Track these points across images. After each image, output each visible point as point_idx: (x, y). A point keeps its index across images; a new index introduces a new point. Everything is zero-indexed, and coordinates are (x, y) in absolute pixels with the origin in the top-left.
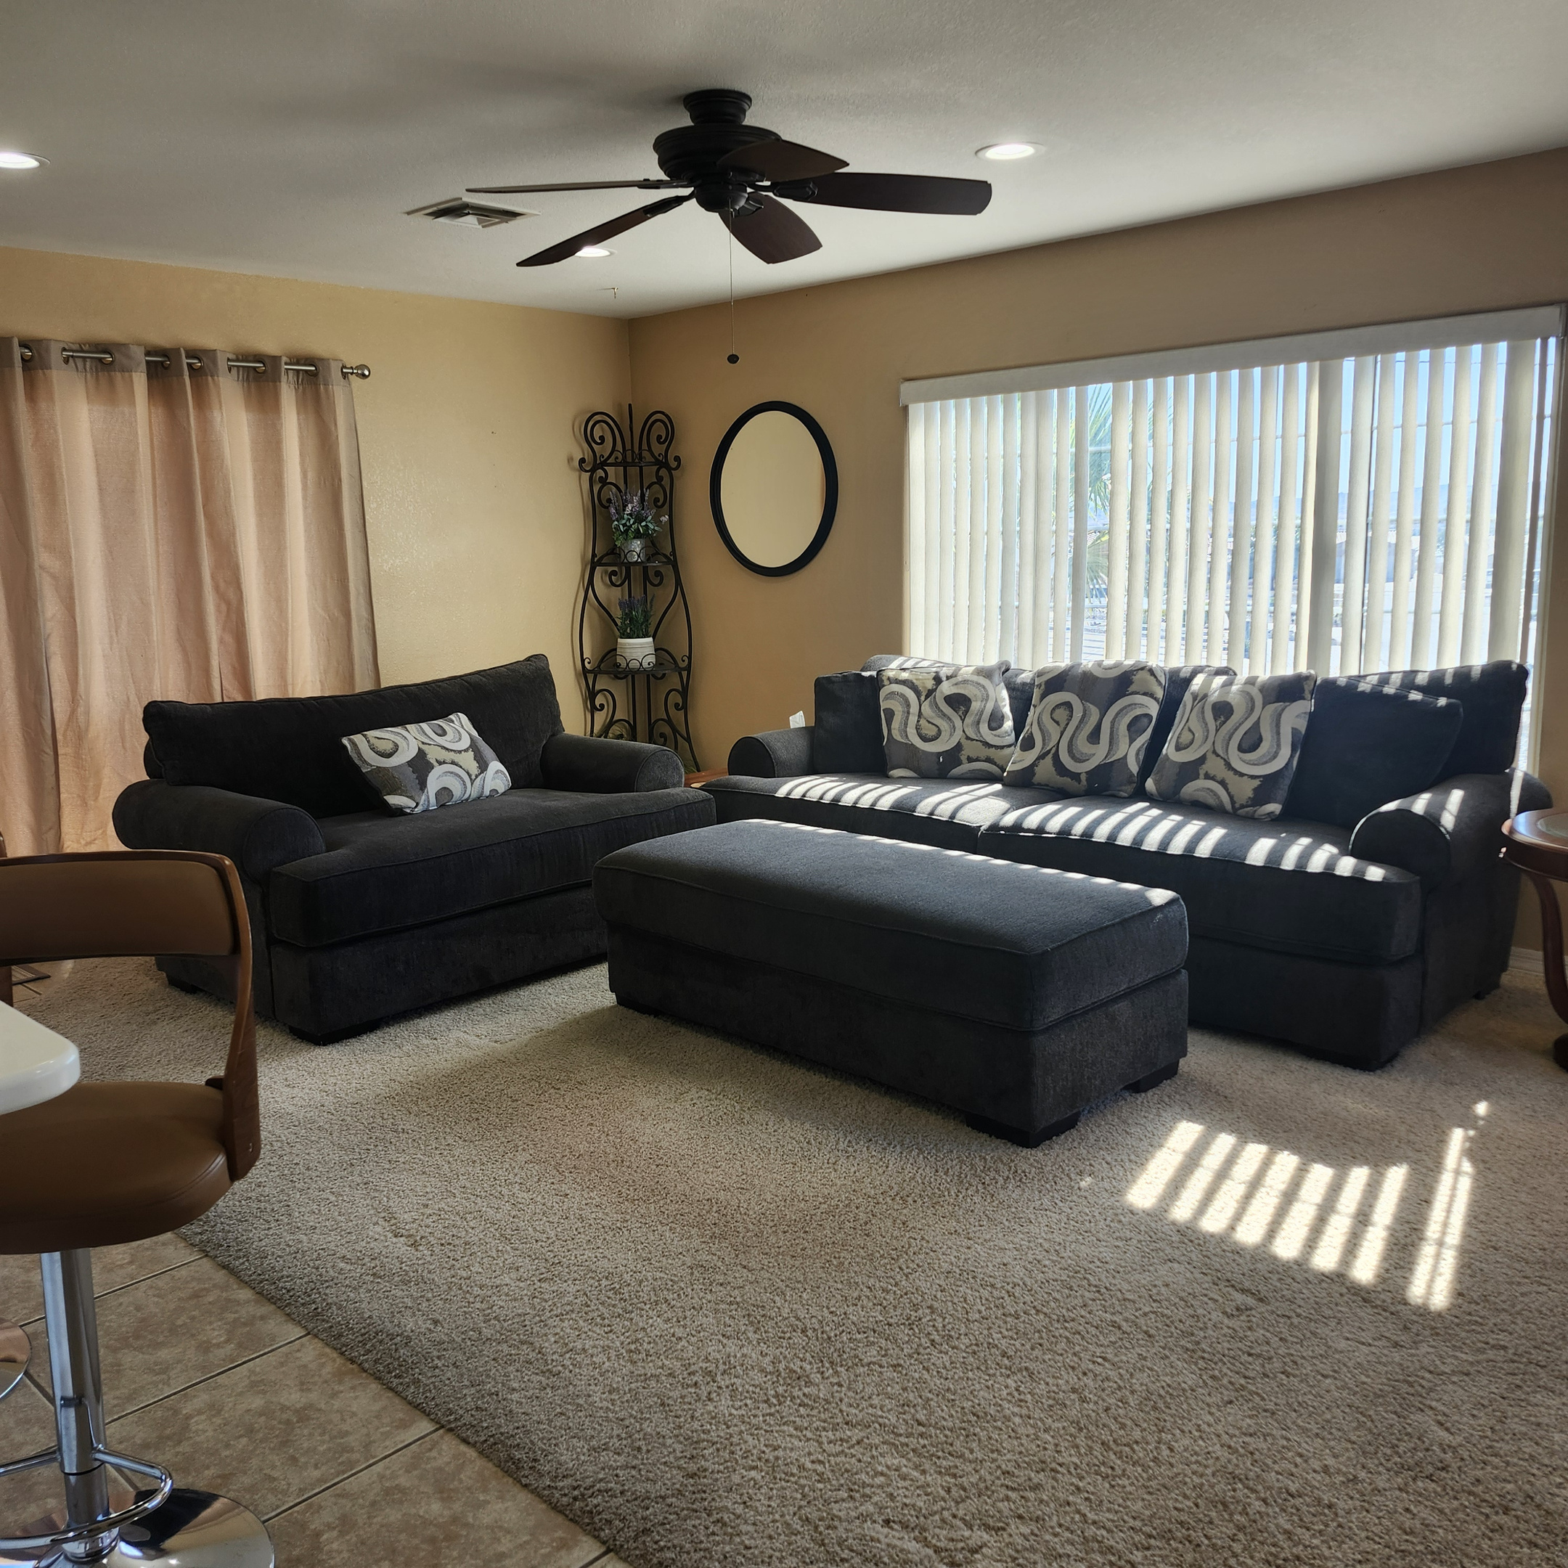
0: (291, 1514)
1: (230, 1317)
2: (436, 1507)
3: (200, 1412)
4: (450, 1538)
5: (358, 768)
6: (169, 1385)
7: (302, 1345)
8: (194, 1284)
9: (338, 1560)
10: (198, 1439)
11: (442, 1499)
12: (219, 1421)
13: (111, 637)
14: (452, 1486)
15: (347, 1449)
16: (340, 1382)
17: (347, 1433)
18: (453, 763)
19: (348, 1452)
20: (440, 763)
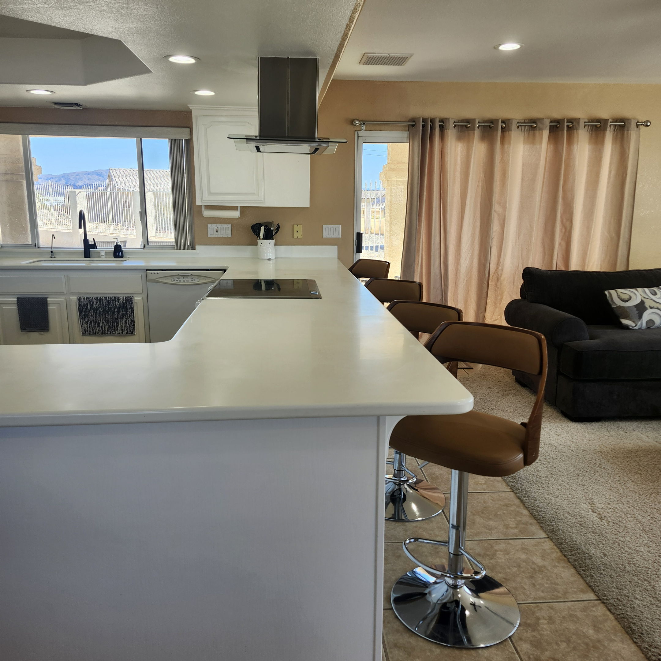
0: (529, 606)
1: (519, 519)
2: (591, 632)
3: (501, 551)
4: (595, 648)
5: (610, 305)
6: (491, 535)
7: (545, 541)
8: (506, 501)
9: (545, 632)
10: (499, 561)
11: (594, 630)
12: (508, 557)
13: (516, 240)
14: (600, 626)
15: (556, 590)
16: (558, 562)
17: (557, 584)
18: (658, 308)
19: (557, 592)
20: (651, 308)
